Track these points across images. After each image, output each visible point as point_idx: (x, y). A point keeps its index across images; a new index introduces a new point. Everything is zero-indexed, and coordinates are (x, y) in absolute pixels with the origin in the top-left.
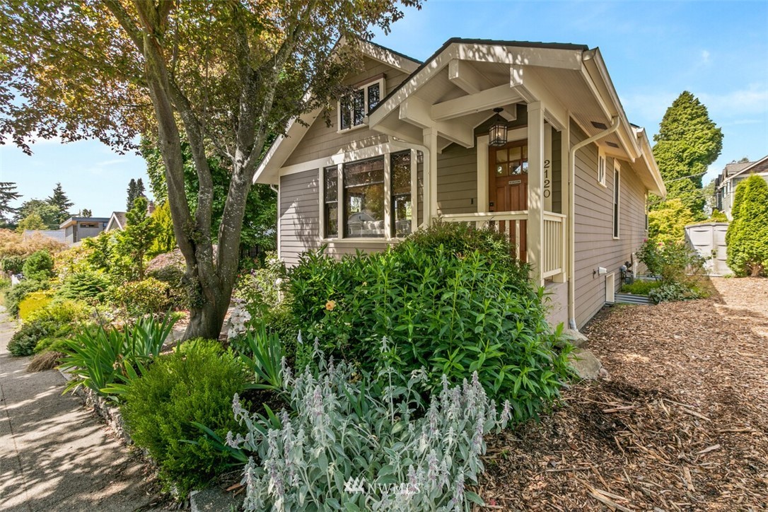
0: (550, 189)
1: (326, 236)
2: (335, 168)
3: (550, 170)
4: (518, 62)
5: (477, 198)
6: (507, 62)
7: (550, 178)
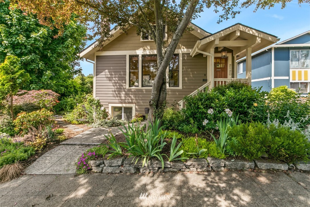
0: (231, 73)
1: (130, 86)
2: (137, 56)
3: (231, 67)
4: (259, 36)
5: (207, 74)
6: (256, 35)
7: (231, 70)
